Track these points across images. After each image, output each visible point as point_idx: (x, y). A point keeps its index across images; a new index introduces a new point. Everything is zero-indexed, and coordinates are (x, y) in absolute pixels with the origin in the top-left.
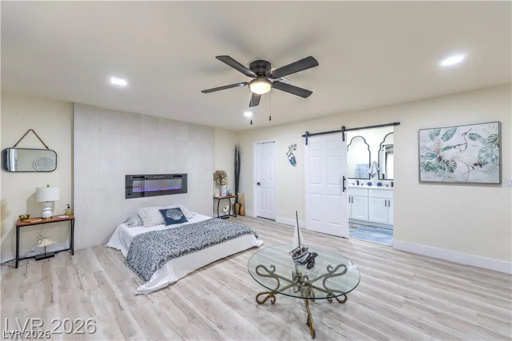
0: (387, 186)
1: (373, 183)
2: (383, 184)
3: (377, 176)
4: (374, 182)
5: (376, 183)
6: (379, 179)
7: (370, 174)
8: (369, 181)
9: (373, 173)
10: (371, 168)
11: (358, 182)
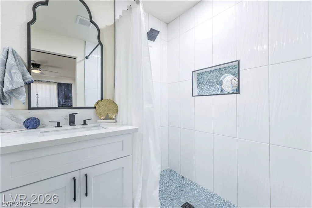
0: (58, 125)
2: (45, 121)
4: (13, 116)
5: (17, 120)
6: (30, 108)
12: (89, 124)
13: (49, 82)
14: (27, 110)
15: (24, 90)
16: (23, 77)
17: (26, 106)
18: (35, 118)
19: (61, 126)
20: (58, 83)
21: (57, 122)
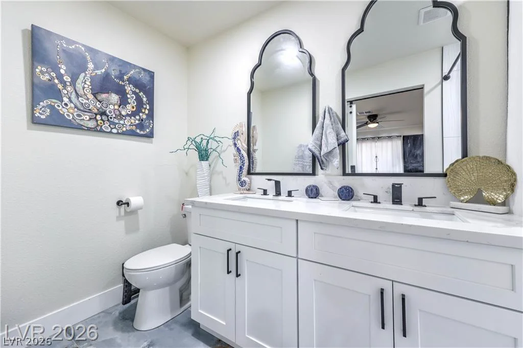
0: (376, 200)
1: (324, 189)
2: (359, 191)
3: (336, 161)
4: (330, 183)
5: (333, 188)
6: (344, 174)
7: (314, 157)
8: (310, 181)
9: (325, 150)
10: (317, 131)
11: (277, 184)
12: (428, 206)
13: (391, 137)
14: (341, 176)
15: (338, 151)
16: (337, 136)
17: (340, 171)
18: (348, 187)
19: (380, 203)
20: (404, 137)
21: (374, 196)
